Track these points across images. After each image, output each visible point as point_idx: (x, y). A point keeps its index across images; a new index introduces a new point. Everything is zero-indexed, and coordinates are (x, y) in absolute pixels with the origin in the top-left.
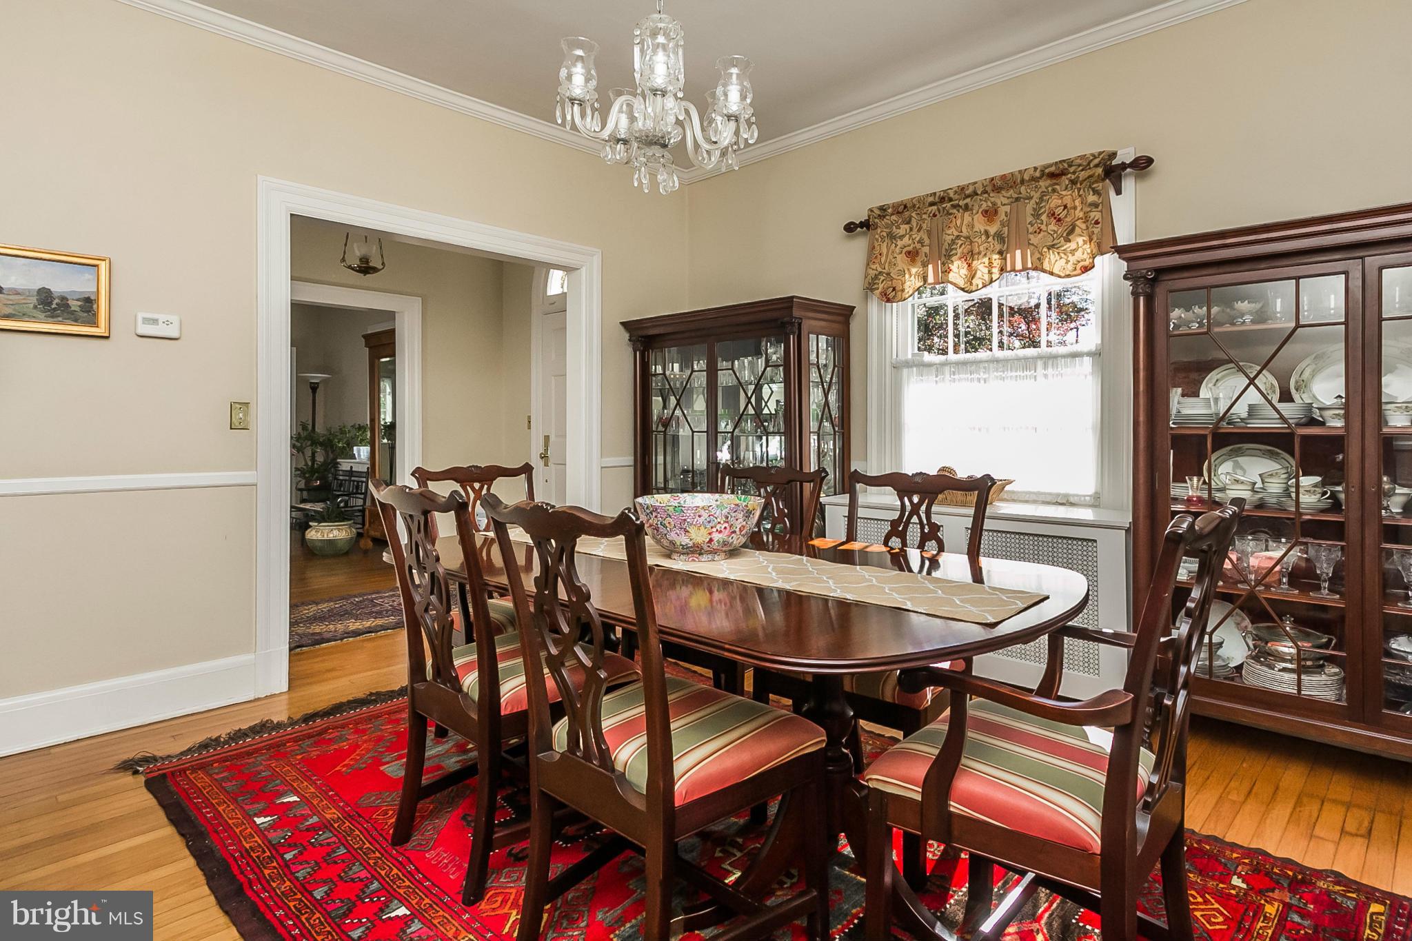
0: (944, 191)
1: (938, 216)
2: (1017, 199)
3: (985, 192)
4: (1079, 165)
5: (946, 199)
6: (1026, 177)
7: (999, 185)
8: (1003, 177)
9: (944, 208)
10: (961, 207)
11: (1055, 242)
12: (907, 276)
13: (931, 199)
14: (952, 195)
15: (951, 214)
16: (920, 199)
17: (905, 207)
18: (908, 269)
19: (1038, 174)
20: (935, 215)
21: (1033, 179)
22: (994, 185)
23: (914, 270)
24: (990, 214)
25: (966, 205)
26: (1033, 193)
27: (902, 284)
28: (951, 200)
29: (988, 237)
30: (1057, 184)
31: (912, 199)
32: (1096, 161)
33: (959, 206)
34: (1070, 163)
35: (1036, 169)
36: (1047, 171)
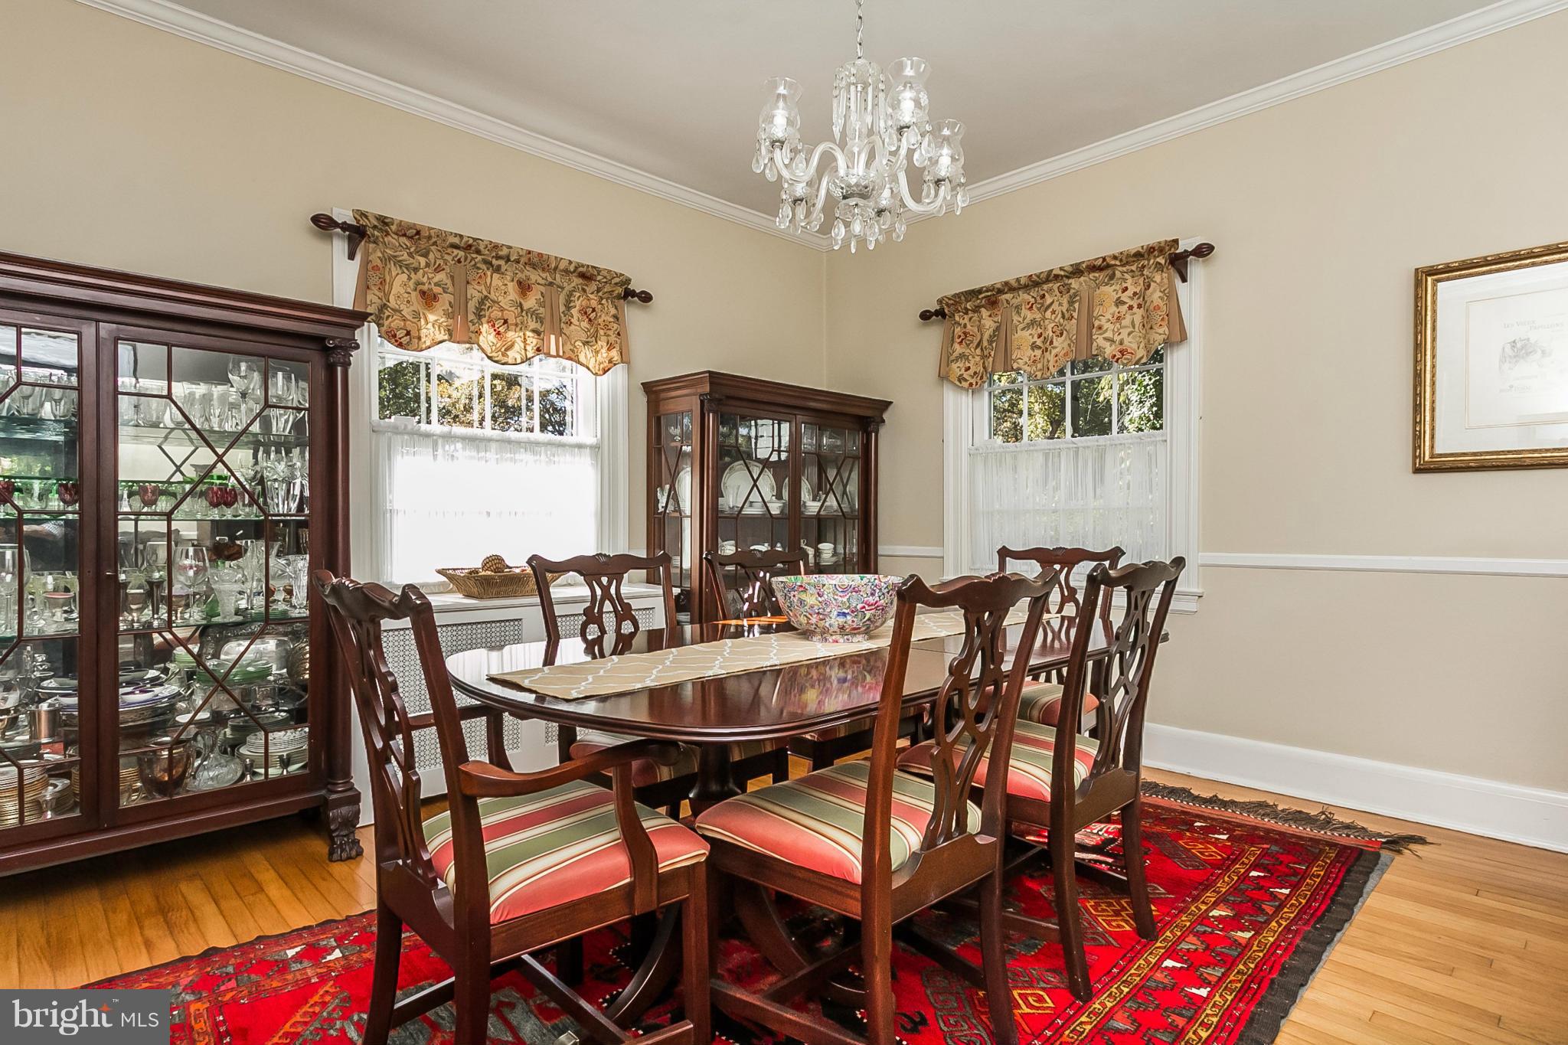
0: (475, 240)
1: (463, 263)
2: (551, 284)
3: (517, 262)
4: (605, 277)
5: (473, 248)
6: (562, 266)
7: (537, 261)
8: (540, 255)
9: (473, 259)
10: (492, 266)
11: (589, 340)
12: (423, 322)
13: (456, 240)
14: (482, 248)
15: (478, 268)
16: (441, 235)
17: (418, 233)
18: (424, 314)
19: (572, 268)
20: (459, 261)
21: (566, 271)
22: (530, 259)
23: (431, 318)
24: (524, 288)
25: (499, 266)
26: (565, 284)
27: (419, 330)
28: (478, 252)
29: (522, 311)
30: (587, 285)
31: (430, 229)
32: (617, 280)
33: (490, 264)
34: (599, 271)
35: (570, 262)
36: (581, 269)
